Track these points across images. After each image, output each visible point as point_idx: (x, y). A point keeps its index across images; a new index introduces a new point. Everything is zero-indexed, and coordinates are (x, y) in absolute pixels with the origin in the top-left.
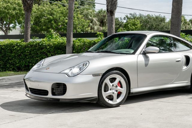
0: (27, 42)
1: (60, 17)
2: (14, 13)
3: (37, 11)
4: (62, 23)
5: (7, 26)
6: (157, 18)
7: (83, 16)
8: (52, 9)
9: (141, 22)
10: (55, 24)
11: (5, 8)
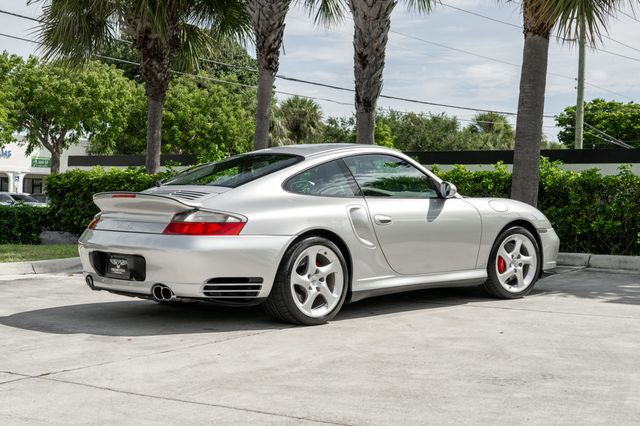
0: (152, 172)
1: (194, 114)
2: (78, 102)
3: (134, 100)
4: (198, 130)
5: (58, 136)
6: (436, 120)
7: (249, 113)
8: (175, 96)
9: (393, 130)
10: (180, 133)
11: (58, 90)
